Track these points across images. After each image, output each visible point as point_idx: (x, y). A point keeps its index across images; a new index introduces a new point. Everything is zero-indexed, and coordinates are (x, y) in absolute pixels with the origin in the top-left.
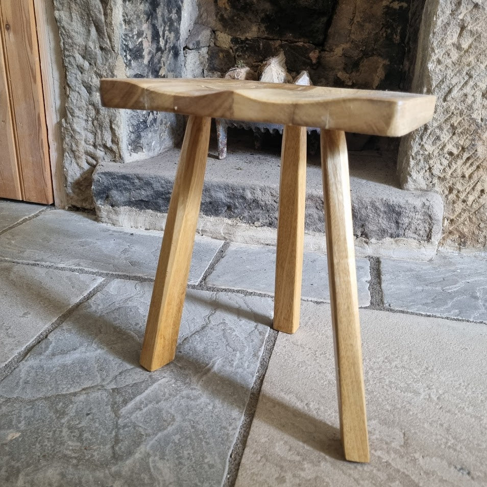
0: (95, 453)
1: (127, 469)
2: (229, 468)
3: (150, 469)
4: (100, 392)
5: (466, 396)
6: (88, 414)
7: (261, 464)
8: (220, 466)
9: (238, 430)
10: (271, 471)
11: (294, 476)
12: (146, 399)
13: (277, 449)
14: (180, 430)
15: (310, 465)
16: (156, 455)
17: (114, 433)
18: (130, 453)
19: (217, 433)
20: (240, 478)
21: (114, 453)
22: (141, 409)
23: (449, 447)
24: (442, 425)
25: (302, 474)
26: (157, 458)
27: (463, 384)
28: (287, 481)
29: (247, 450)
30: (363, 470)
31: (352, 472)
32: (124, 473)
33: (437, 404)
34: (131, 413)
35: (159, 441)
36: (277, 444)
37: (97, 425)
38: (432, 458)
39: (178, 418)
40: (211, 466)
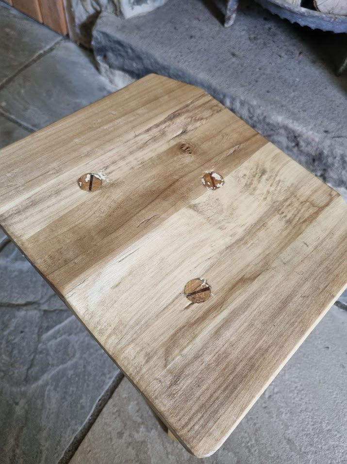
0: (16, 371)
1: (31, 391)
2: (94, 411)
3: (44, 396)
4: (36, 312)
5: (293, 401)
6: (22, 332)
7: (114, 416)
8: (88, 409)
9: (113, 379)
10: (118, 425)
11: (130, 435)
12: (63, 329)
13: (130, 407)
14: (75, 367)
15: (144, 430)
16: (52, 385)
17: (32, 357)
18: (36, 379)
19: (97, 378)
20: (96, 424)
21: (27, 376)
22: (56, 338)
23: (247, 447)
24: (255, 424)
25: (136, 435)
26: (52, 387)
27: (298, 388)
28: (124, 438)
29: (111, 401)
30: (177, 446)
31: (168, 445)
32: (28, 395)
33: (265, 403)
34: (49, 340)
35: (58, 372)
36: (132, 403)
37: (24, 344)
38: (229, 452)
39: (78, 355)
40: (83, 407)
